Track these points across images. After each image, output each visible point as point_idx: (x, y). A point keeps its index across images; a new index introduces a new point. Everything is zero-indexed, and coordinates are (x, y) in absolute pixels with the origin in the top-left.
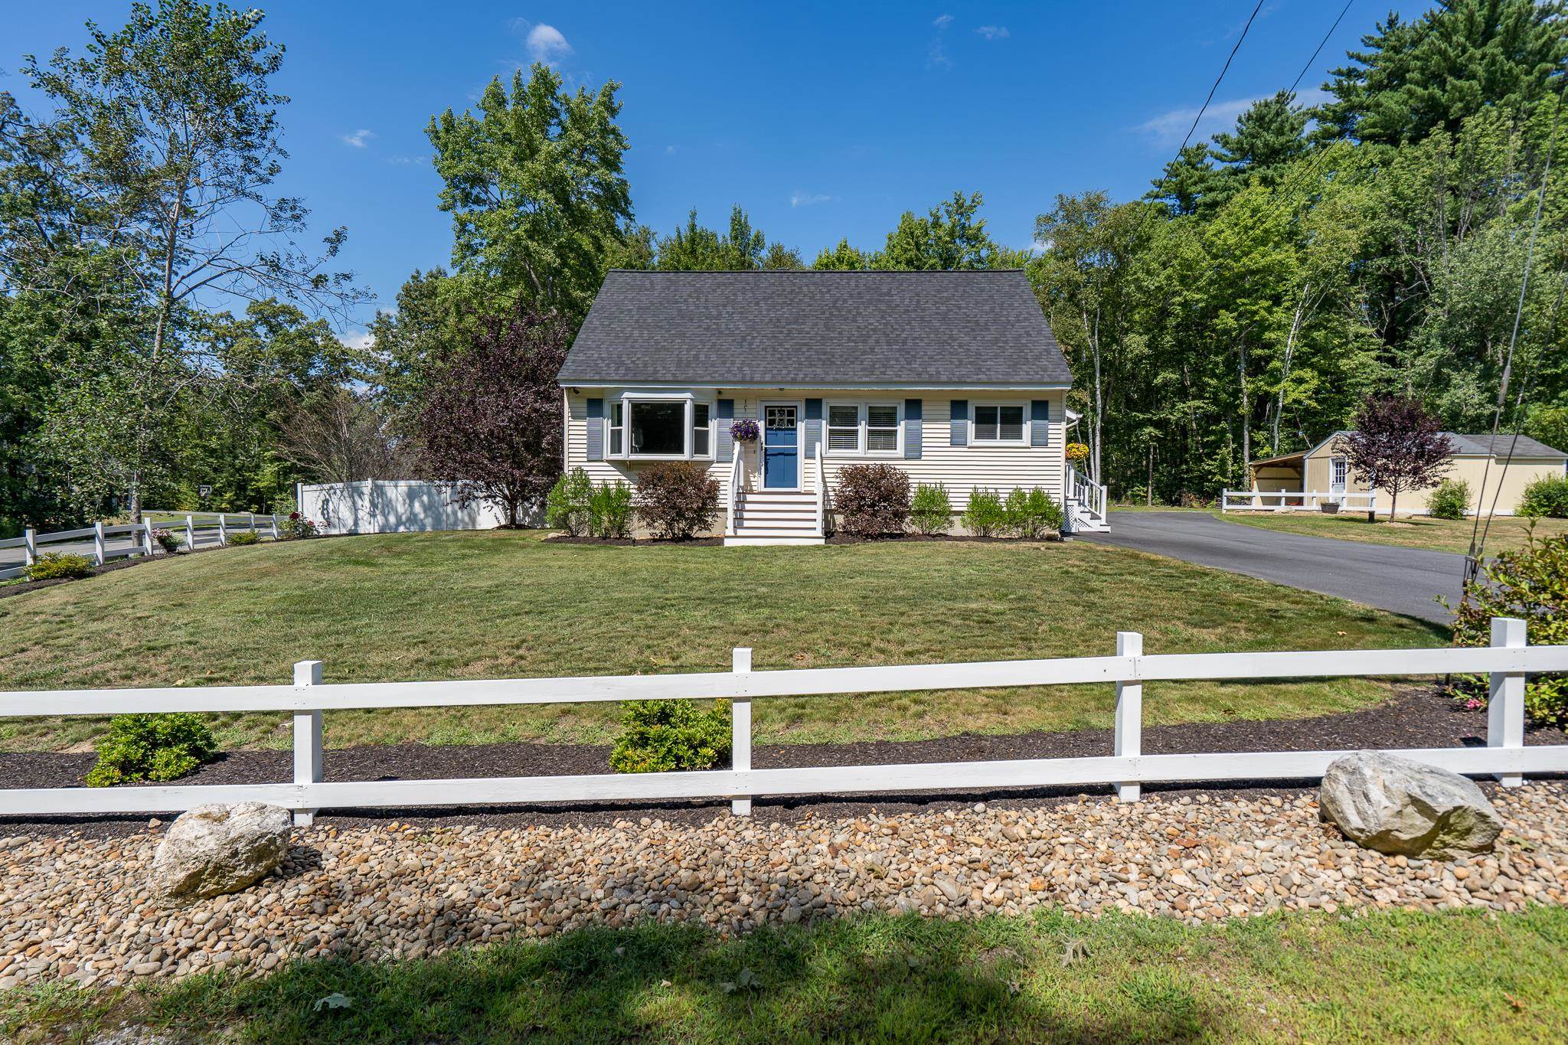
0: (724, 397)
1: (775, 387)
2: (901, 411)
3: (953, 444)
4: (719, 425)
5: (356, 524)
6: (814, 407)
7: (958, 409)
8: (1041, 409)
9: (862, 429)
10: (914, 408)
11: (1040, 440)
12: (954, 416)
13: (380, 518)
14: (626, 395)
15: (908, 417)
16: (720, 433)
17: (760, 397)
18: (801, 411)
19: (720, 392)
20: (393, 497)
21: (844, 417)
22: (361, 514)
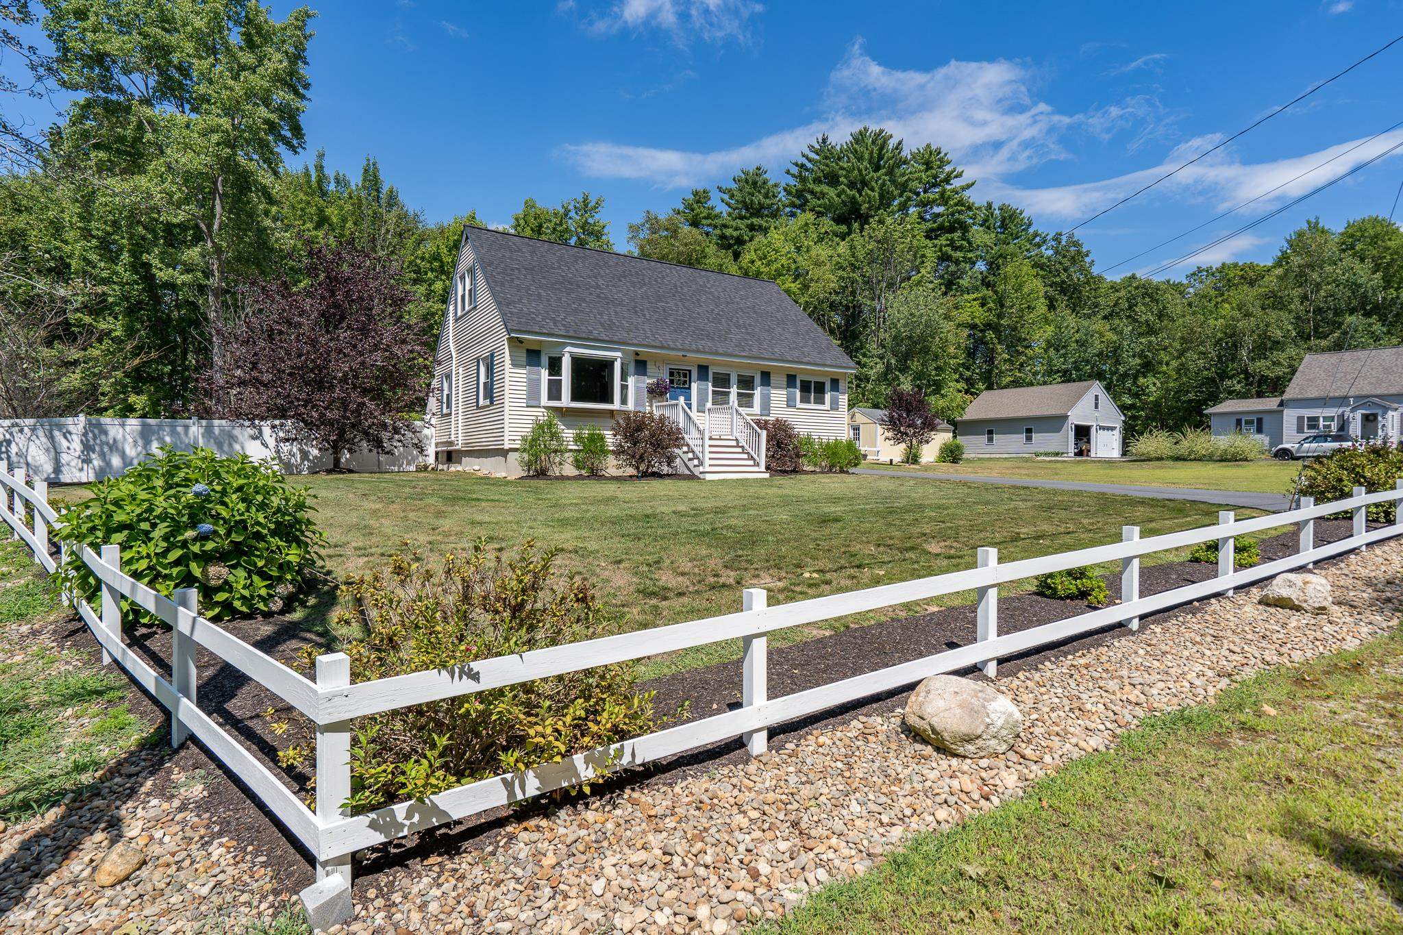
0: (639, 358)
1: (680, 354)
2: (758, 379)
3: (788, 406)
4: (637, 381)
5: (57, 469)
6: (703, 370)
7: (791, 380)
8: (835, 384)
9: (734, 391)
10: (766, 378)
11: (835, 406)
12: (788, 386)
13: (97, 463)
14: (568, 349)
15: (762, 384)
16: (637, 389)
17: (665, 360)
18: (695, 375)
19: (637, 354)
20: (119, 437)
21: (722, 381)
22: (65, 458)
